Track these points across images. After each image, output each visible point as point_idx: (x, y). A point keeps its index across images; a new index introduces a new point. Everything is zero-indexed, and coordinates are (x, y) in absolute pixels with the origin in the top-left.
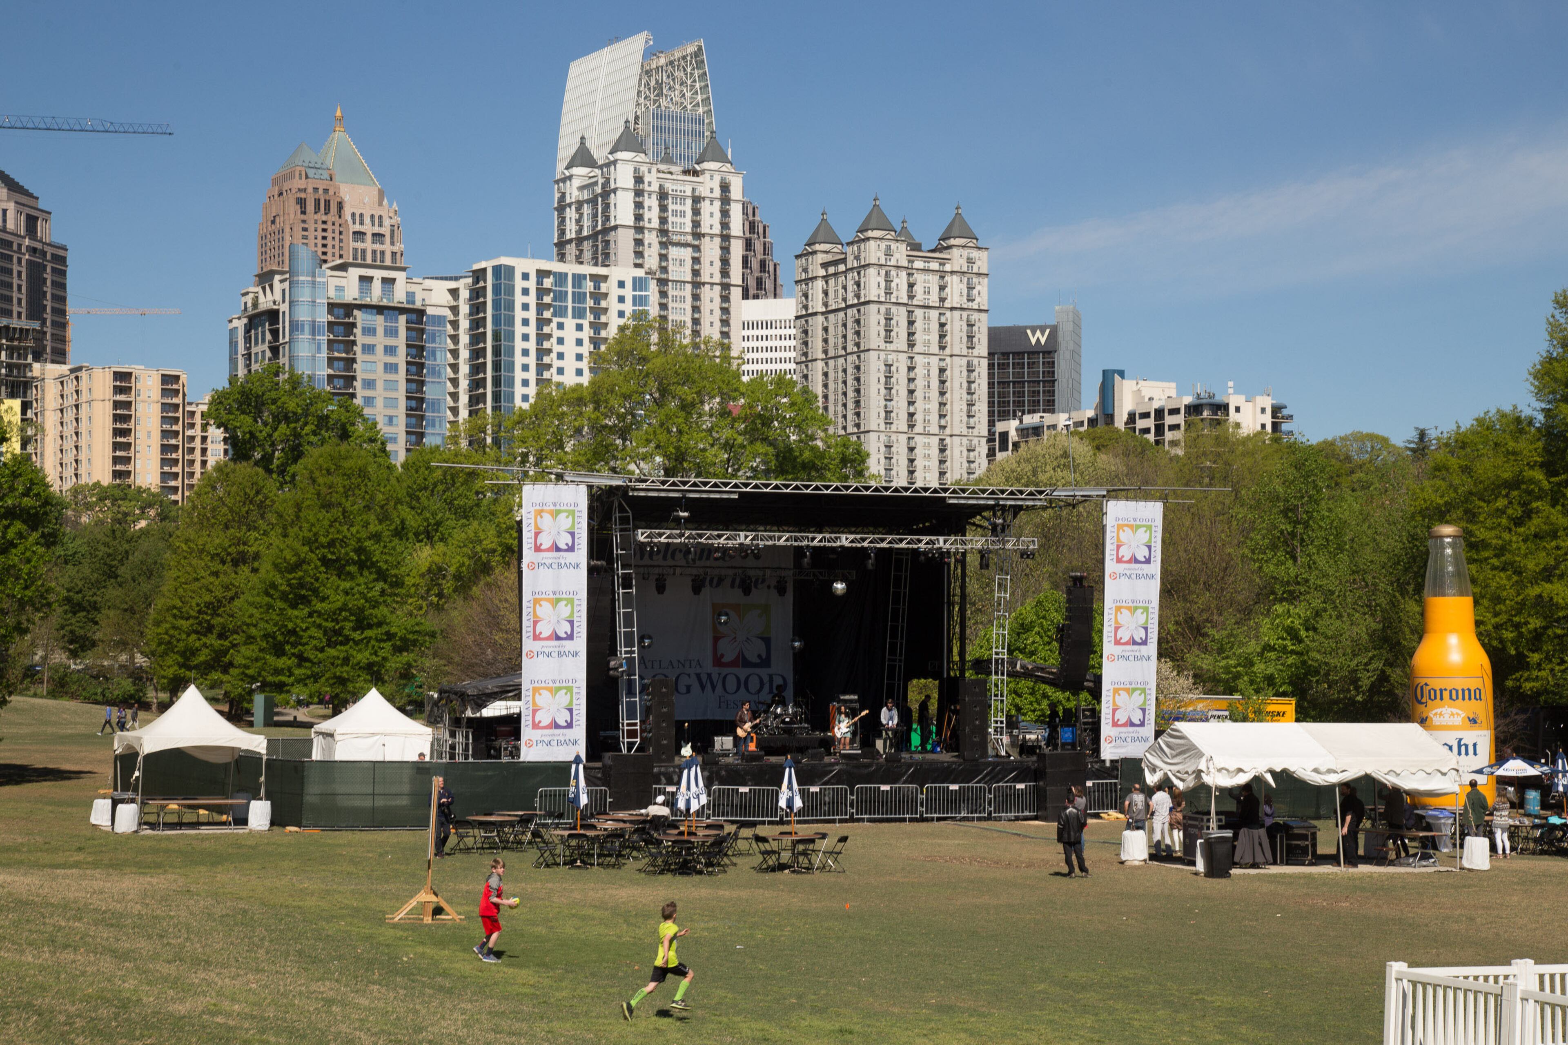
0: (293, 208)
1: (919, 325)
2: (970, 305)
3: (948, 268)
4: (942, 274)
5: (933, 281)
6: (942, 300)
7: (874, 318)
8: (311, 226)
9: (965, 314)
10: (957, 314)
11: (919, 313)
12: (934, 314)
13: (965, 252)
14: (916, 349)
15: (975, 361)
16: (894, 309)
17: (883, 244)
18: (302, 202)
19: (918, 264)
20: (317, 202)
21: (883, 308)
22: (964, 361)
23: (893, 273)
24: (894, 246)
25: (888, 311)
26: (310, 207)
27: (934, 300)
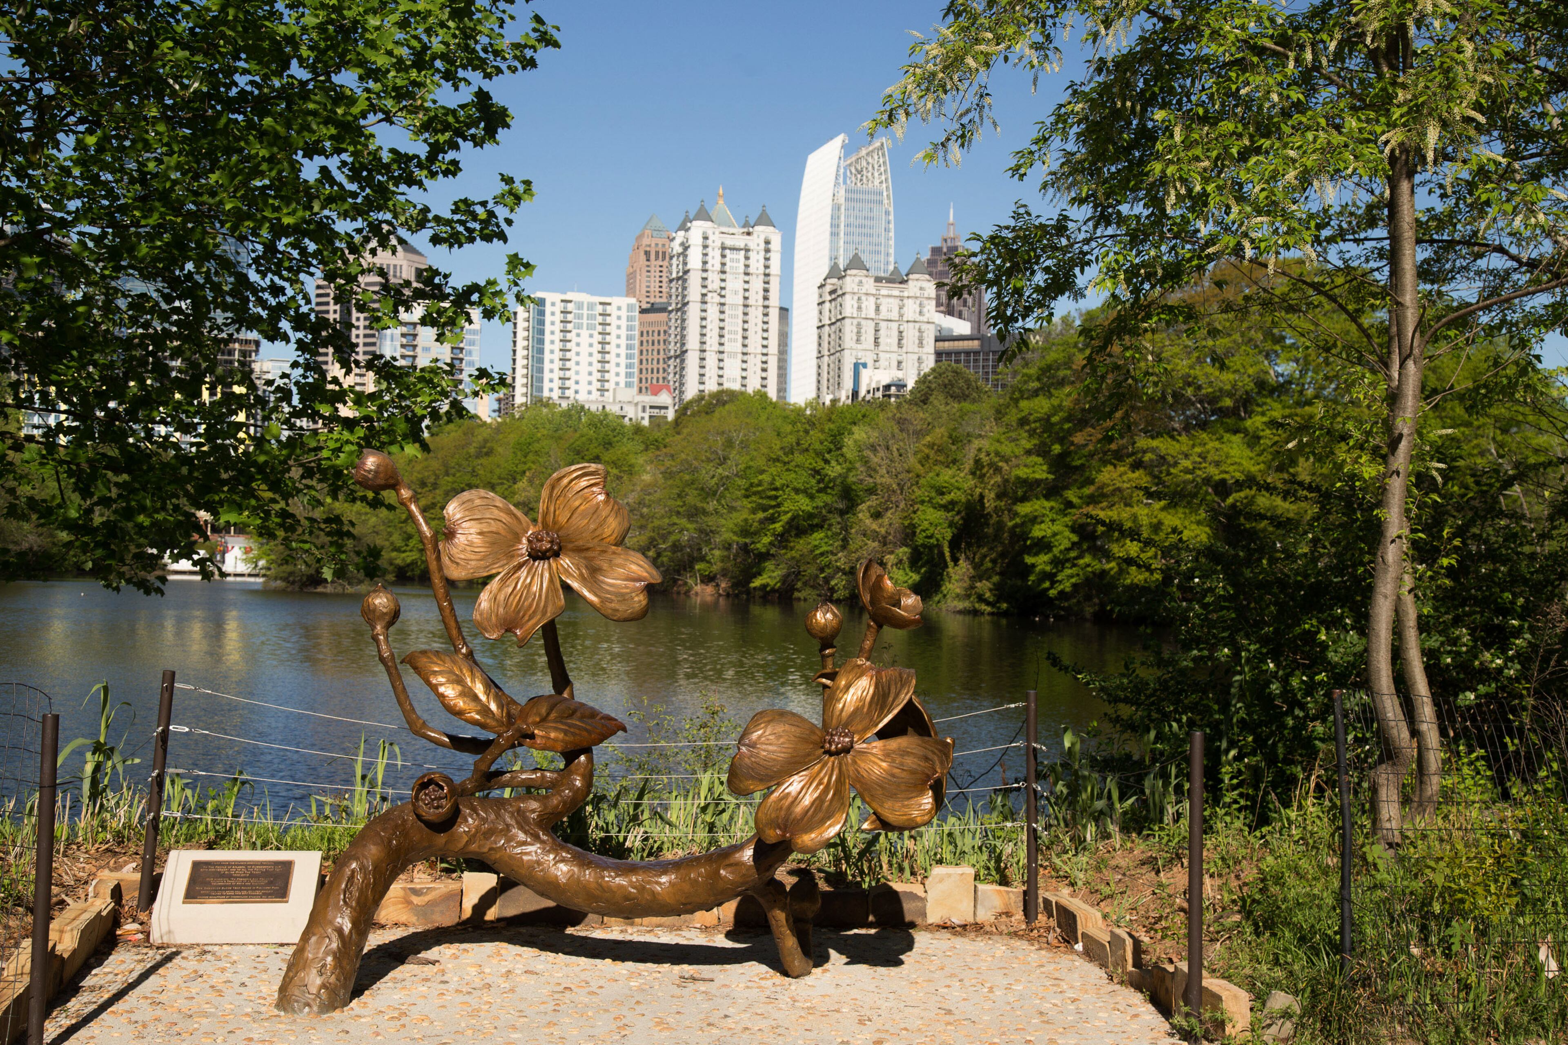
0: (643, 257)
1: (882, 333)
2: (921, 318)
3: (906, 294)
4: (902, 299)
5: (895, 303)
6: (901, 316)
7: (849, 328)
8: (652, 269)
9: (917, 325)
10: (911, 325)
11: (883, 325)
12: (895, 326)
13: (919, 284)
14: (881, 348)
15: (924, 357)
16: (863, 322)
17: (857, 279)
18: (647, 253)
19: (884, 292)
20: (657, 253)
21: (855, 322)
22: (916, 357)
23: (864, 298)
24: (864, 280)
25: (859, 324)
26: (653, 256)
27: (895, 315)
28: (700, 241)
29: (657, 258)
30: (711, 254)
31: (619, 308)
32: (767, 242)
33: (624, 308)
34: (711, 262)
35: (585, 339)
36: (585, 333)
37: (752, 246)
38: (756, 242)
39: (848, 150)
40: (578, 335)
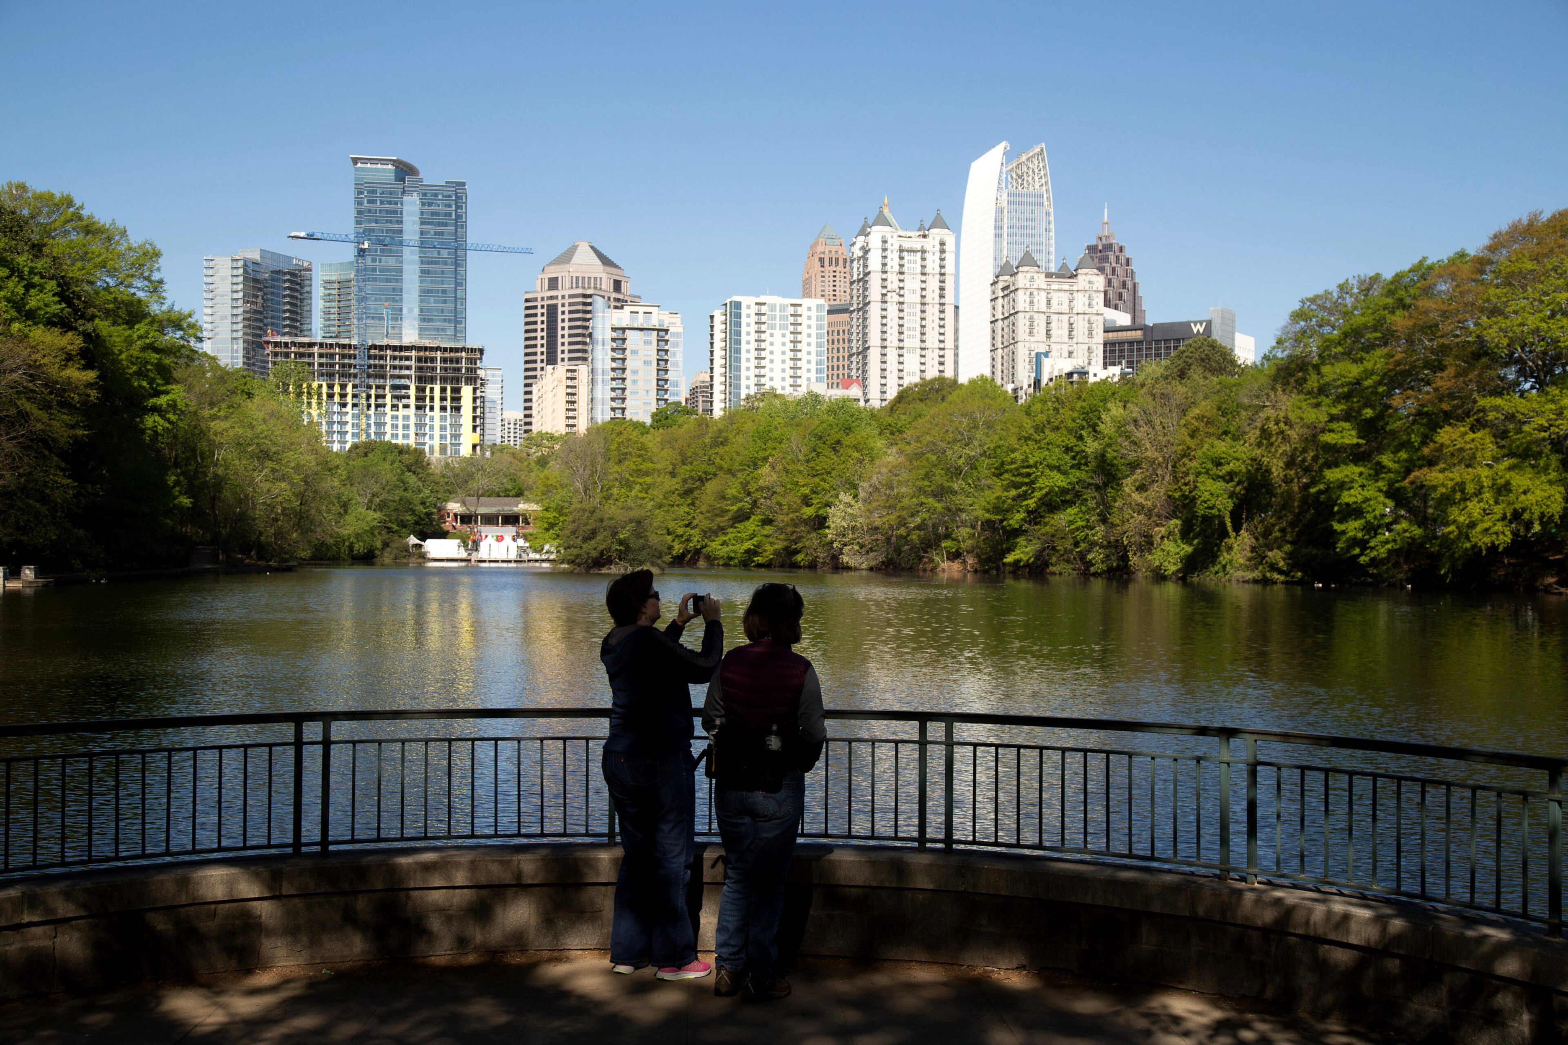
0: (817, 264)
1: (1054, 325)
2: (1090, 311)
3: (1075, 288)
4: (1071, 292)
5: (1065, 297)
6: (1071, 308)
7: (1022, 322)
8: (826, 275)
9: (1087, 317)
10: (1081, 317)
11: (1054, 318)
12: (1065, 318)
13: (1088, 278)
14: (1052, 340)
15: (1094, 347)
16: (1036, 316)
17: (1029, 276)
18: (821, 260)
19: (1055, 286)
20: (831, 259)
21: (1028, 315)
22: (1086, 347)
23: (1035, 293)
24: (1036, 276)
25: (1031, 318)
26: (827, 263)
27: (1065, 308)
28: (879, 245)
29: (830, 264)
30: (890, 257)
31: (809, 309)
32: (942, 244)
33: (814, 309)
34: (890, 264)
35: (778, 339)
36: (778, 333)
37: (927, 247)
38: (931, 243)
39: (1008, 156)
40: (772, 335)
